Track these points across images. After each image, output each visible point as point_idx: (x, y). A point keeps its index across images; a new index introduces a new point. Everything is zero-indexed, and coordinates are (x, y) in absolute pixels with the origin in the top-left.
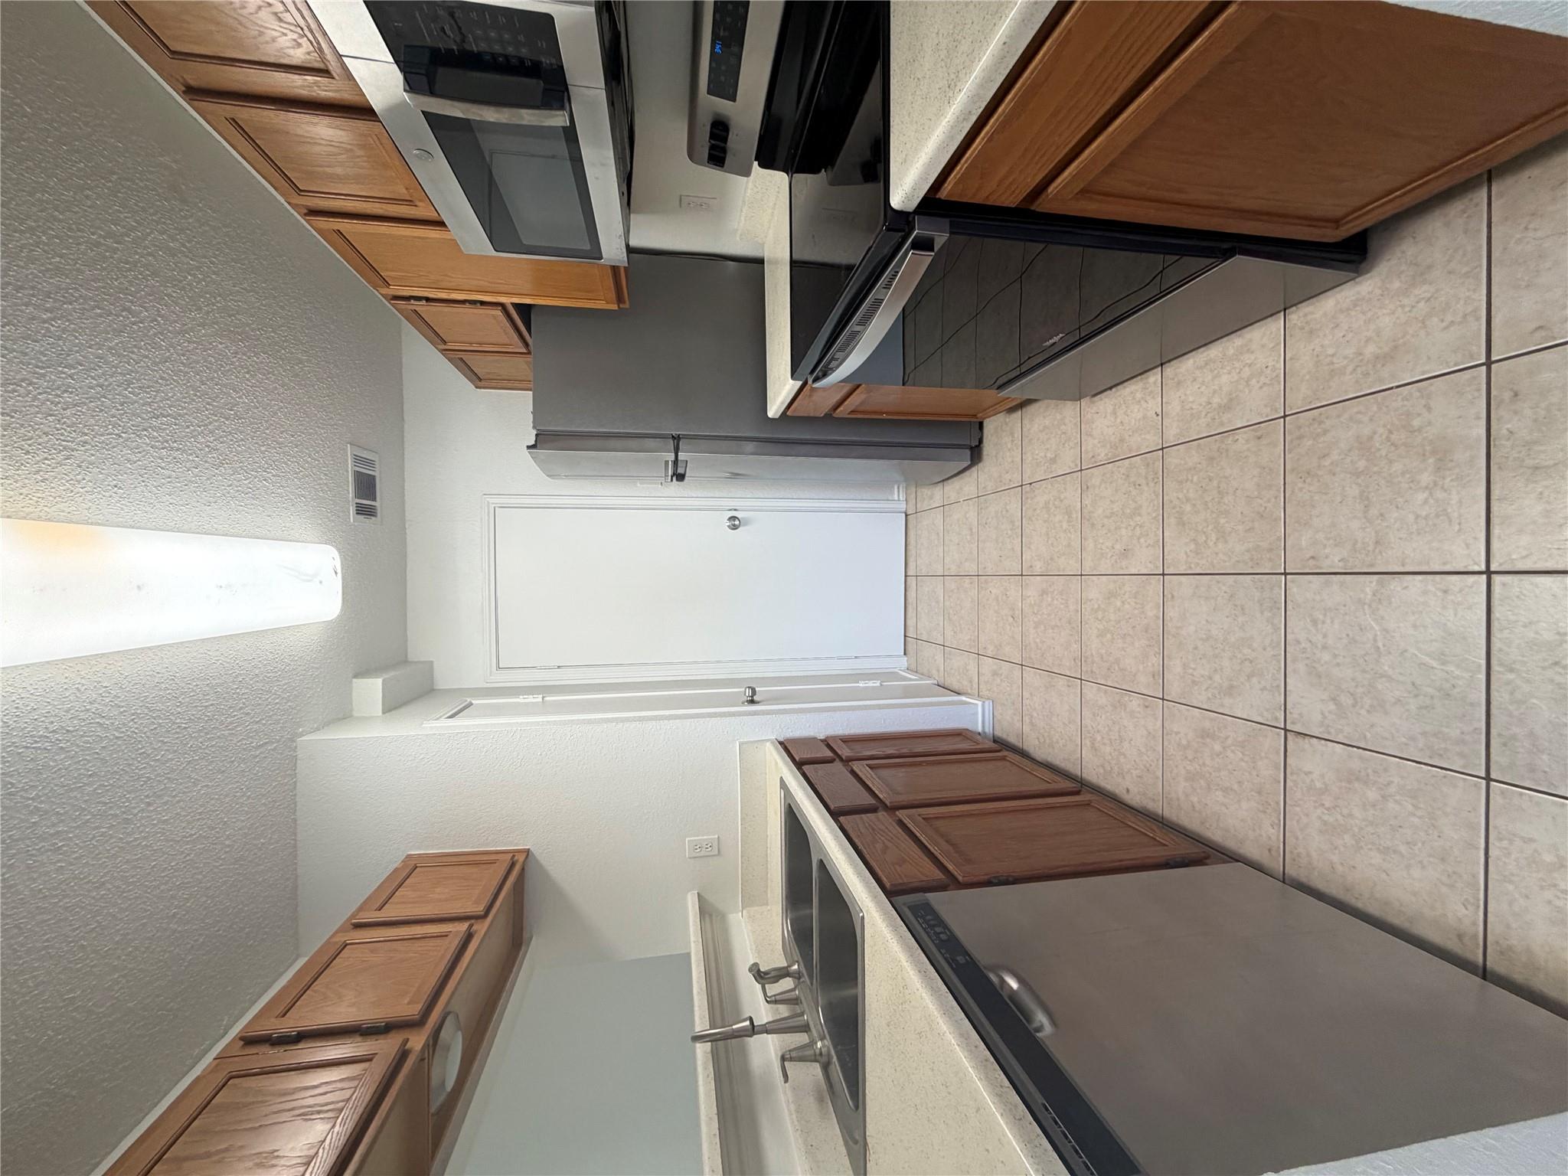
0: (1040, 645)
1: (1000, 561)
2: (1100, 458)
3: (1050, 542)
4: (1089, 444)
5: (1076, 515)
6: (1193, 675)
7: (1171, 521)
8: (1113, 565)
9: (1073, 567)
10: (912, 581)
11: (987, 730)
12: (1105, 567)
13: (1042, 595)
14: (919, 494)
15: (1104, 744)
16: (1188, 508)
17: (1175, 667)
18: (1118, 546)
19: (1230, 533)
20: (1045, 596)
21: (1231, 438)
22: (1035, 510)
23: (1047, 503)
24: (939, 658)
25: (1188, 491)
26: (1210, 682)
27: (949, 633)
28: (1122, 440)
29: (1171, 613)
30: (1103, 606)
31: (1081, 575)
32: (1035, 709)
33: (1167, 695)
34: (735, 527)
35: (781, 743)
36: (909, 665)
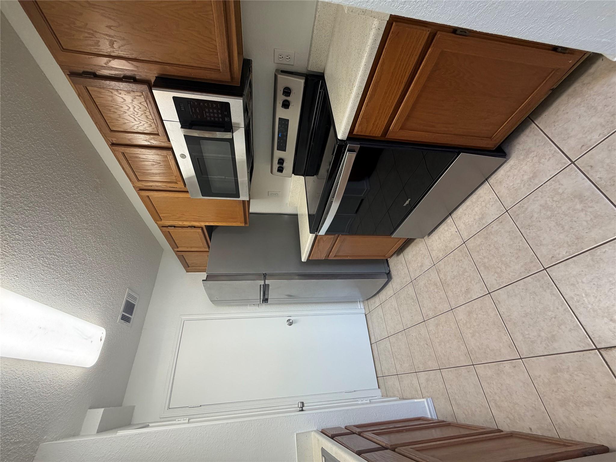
0: (445, 354)
1: (412, 319)
2: (440, 257)
3: (432, 300)
4: (434, 254)
5: (439, 284)
6: (530, 338)
7: (481, 269)
8: (464, 299)
9: (447, 307)
10: (374, 346)
12: (462, 301)
13: (437, 327)
14: (369, 303)
16: (486, 260)
18: (463, 289)
19: (510, 262)
20: (438, 327)
21: (490, 227)
22: (421, 289)
23: (425, 284)
24: (397, 383)
25: (483, 254)
27: (398, 367)
28: (446, 247)
29: (502, 310)
30: (468, 320)
31: (452, 310)
32: (455, 393)
33: (522, 355)
34: (291, 324)
35: (322, 432)
36: (382, 394)
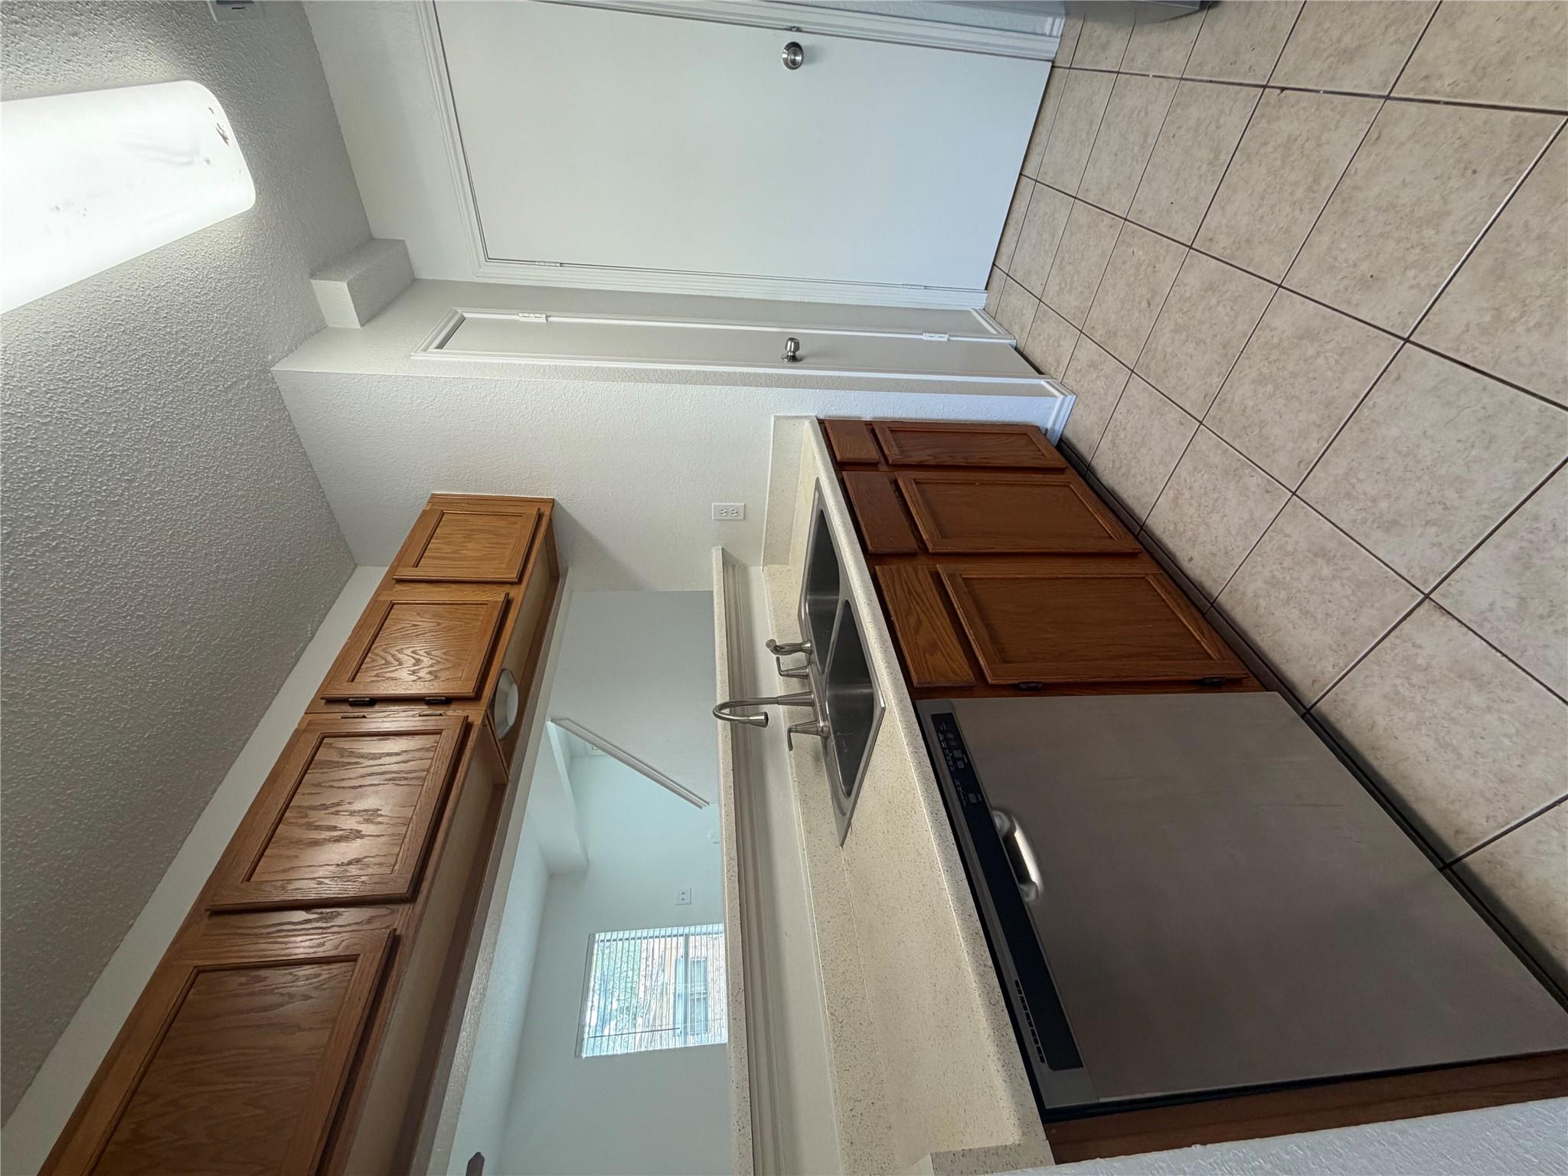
0: (1169, 356)
1: (1168, 211)
2: (1438, 84)
3: (1260, 212)
5: (1328, 182)
6: (1354, 488)
7: (1484, 262)
8: (1337, 291)
9: (1274, 268)
10: (1027, 185)
11: (1057, 427)
12: (1325, 290)
13: (1206, 291)
14: (1086, 32)
15: (1190, 505)
16: (1531, 251)
17: (1337, 464)
18: (1364, 266)
20: (1209, 293)
22: (1265, 144)
23: (1291, 139)
24: (1029, 314)
26: (1369, 504)
27: (1053, 288)
29: (1378, 398)
30: (1286, 344)
31: (1280, 286)
32: (1125, 429)
33: (1303, 492)
34: (793, 65)
35: (821, 422)
36: (988, 304)
